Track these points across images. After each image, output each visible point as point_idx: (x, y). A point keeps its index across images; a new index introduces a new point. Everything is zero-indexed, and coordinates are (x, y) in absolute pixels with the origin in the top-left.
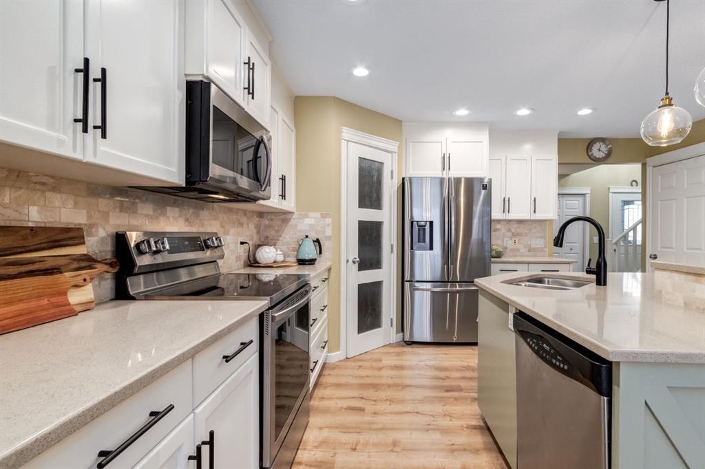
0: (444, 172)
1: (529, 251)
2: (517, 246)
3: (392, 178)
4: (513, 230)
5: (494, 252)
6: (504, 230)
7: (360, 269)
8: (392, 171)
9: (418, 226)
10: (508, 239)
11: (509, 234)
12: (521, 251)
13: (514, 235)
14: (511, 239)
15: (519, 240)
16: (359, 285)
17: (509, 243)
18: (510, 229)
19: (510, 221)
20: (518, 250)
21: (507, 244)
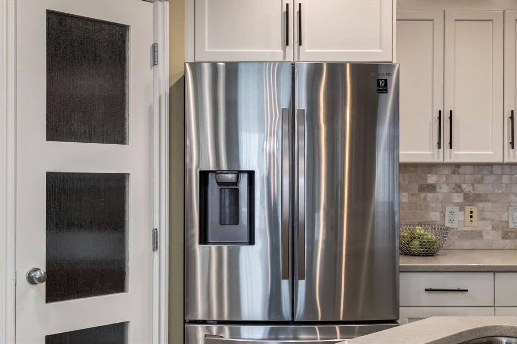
0: (290, 49)
1: (505, 236)
2: (476, 224)
3: (155, 63)
4: (467, 188)
5: (416, 242)
6: (445, 189)
7: (51, 296)
8: (154, 48)
9: (219, 183)
10: (457, 209)
11: (458, 198)
12: (486, 237)
13: (471, 199)
14: (462, 209)
15: (482, 211)
16: (46, 336)
17: (457, 219)
18: (459, 186)
19: (458, 166)
20: (479, 234)
21: (451, 221)
